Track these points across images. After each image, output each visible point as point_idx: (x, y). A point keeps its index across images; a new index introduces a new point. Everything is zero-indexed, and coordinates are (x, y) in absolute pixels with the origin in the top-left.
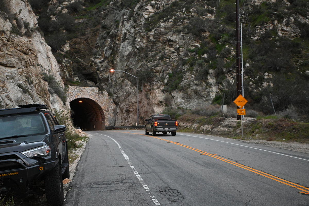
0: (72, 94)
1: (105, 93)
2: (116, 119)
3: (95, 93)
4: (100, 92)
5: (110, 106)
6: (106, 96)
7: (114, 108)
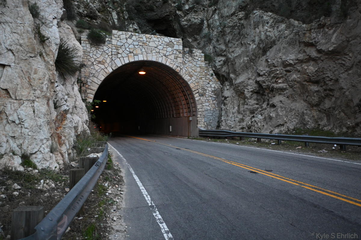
1: (198, 54)
3: (175, 52)
4: (185, 50)
5: (209, 83)
6: (199, 59)
7: (217, 88)
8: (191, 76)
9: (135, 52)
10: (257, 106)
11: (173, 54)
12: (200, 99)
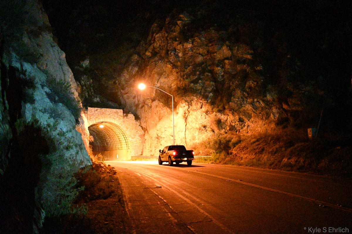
0: (92, 117)
1: (131, 117)
2: (144, 147)
3: (119, 116)
4: (124, 115)
5: (137, 132)
6: (132, 119)
7: (141, 134)
8: (127, 128)
9: (99, 118)
10: (157, 144)
11: (118, 117)
12: (132, 140)
